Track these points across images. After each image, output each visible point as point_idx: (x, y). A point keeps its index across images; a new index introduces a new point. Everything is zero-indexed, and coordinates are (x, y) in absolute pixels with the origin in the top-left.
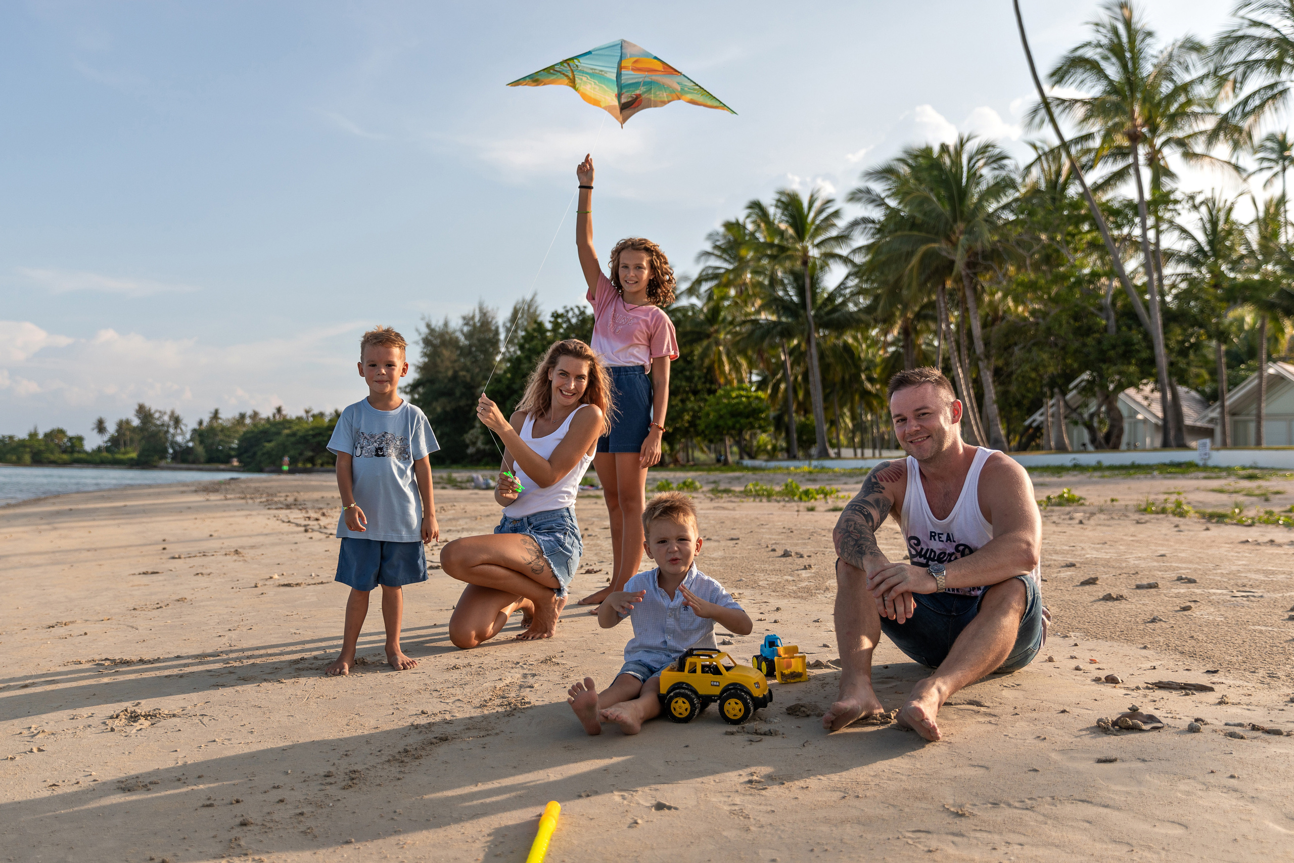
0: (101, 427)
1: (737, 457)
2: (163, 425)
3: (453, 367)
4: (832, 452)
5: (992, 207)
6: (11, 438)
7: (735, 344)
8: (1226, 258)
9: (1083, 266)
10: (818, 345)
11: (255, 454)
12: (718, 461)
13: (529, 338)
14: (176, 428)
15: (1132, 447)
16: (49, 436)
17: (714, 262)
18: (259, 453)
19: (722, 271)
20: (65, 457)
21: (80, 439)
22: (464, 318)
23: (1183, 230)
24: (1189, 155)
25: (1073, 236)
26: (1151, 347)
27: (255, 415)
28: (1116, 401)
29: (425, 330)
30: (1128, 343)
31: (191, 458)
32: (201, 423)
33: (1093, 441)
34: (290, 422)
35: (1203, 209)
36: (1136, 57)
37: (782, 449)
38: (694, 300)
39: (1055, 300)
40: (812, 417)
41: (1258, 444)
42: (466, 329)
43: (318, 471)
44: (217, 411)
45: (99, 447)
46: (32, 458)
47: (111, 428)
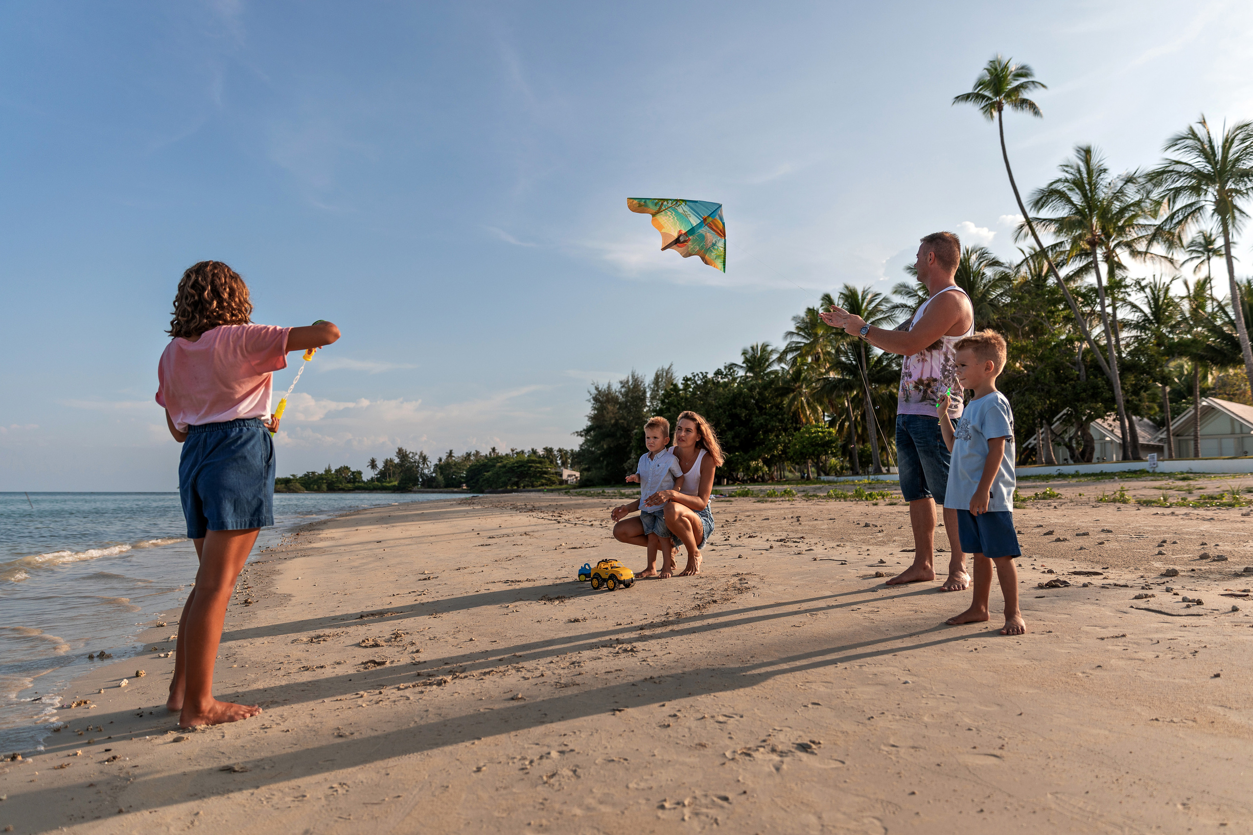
0: (373, 464)
1: (816, 475)
2: (415, 462)
3: (615, 417)
4: (884, 469)
5: (994, 295)
6: (313, 473)
7: (813, 395)
8: (1165, 324)
9: (1060, 333)
10: (871, 394)
11: (478, 480)
12: (803, 477)
13: (667, 395)
14: (424, 464)
15: (1102, 460)
16: (339, 471)
17: (796, 339)
18: (481, 480)
19: (802, 345)
20: (350, 485)
21: (360, 473)
22: (621, 382)
23: (1134, 306)
24: (1134, 253)
25: (1053, 312)
26: (1111, 389)
27: (477, 452)
28: (1089, 428)
29: (594, 392)
30: (1095, 387)
31: (434, 484)
32: (440, 460)
33: (1072, 457)
34: (501, 458)
35: (1148, 290)
36: (1094, 186)
37: (847, 469)
38: (783, 365)
39: (1041, 359)
40: (869, 445)
41: (1196, 456)
42: (623, 390)
43: (521, 492)
44: (451, 451)
45: (372, 478)
46: (328, 487)
47: (380, 465)
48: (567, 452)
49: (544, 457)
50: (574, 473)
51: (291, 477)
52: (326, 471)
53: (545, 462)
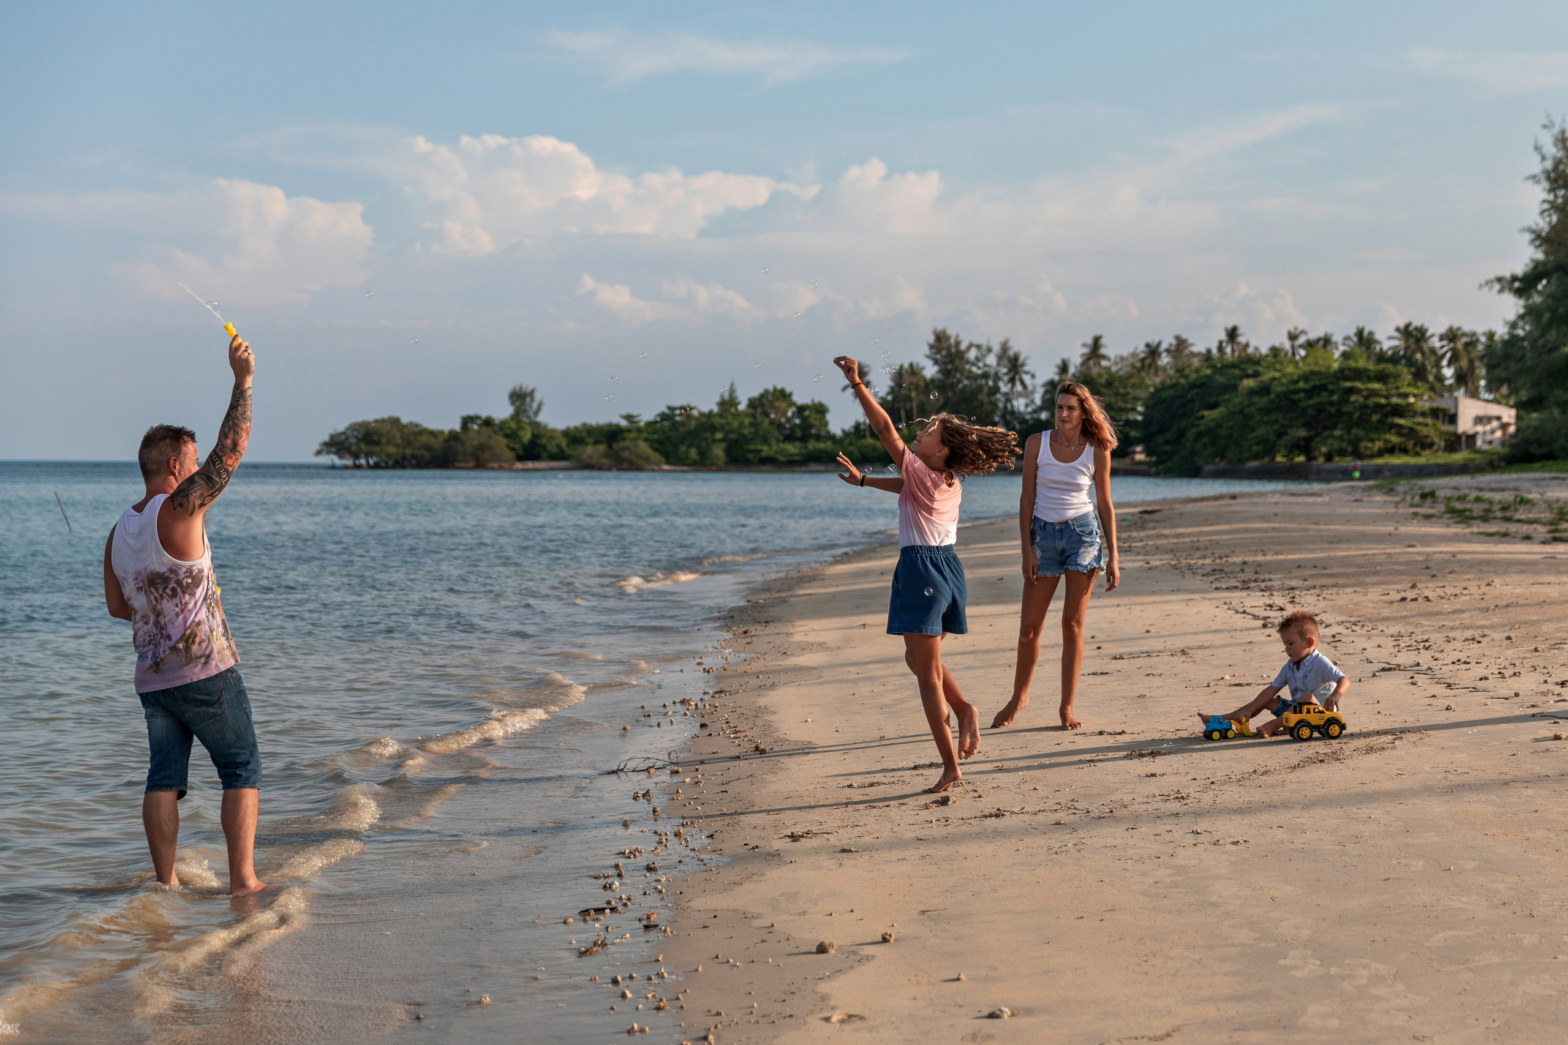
2: (985, 376)
11: (1181, 434)
14: (1012, 380)
16: (760, 404)
18: (1191, 434)
20: (792, 448)
21: (820, 410)
27: (1181, 343)
32: (1064, 368)
34: (1255, 361)
44: (1097, 341)
45: (857, 426)
46: (728, 452)
47: (880, 386)
48: (1471, 344)
49: (1394, 359)
50: (1495, 410)
51: (624, 423)
52: (722, 404)
53: (1397, 376)
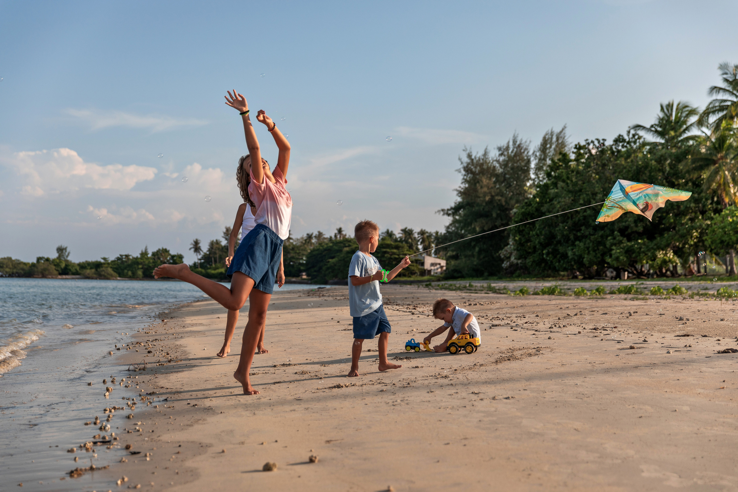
0: (196, 247)
3: (490, 193)
11: (321, 268)
16: (157, 254)
18: (324, 268)
21: (181, 257)
22: (500, 149)
27: (320, 234)
29: (466, 160)
42: (502, 159)
45: (195, 263)
46: (144, 273)
47: (205, 248)
48: (430, 235)
49: (401, 241)
50: (438, 261)
51: (102, 261)
52: (142, 254)
53: (403, 247)
